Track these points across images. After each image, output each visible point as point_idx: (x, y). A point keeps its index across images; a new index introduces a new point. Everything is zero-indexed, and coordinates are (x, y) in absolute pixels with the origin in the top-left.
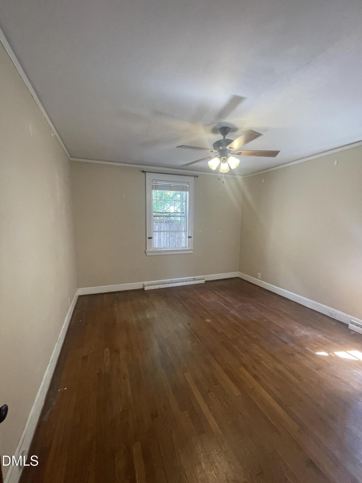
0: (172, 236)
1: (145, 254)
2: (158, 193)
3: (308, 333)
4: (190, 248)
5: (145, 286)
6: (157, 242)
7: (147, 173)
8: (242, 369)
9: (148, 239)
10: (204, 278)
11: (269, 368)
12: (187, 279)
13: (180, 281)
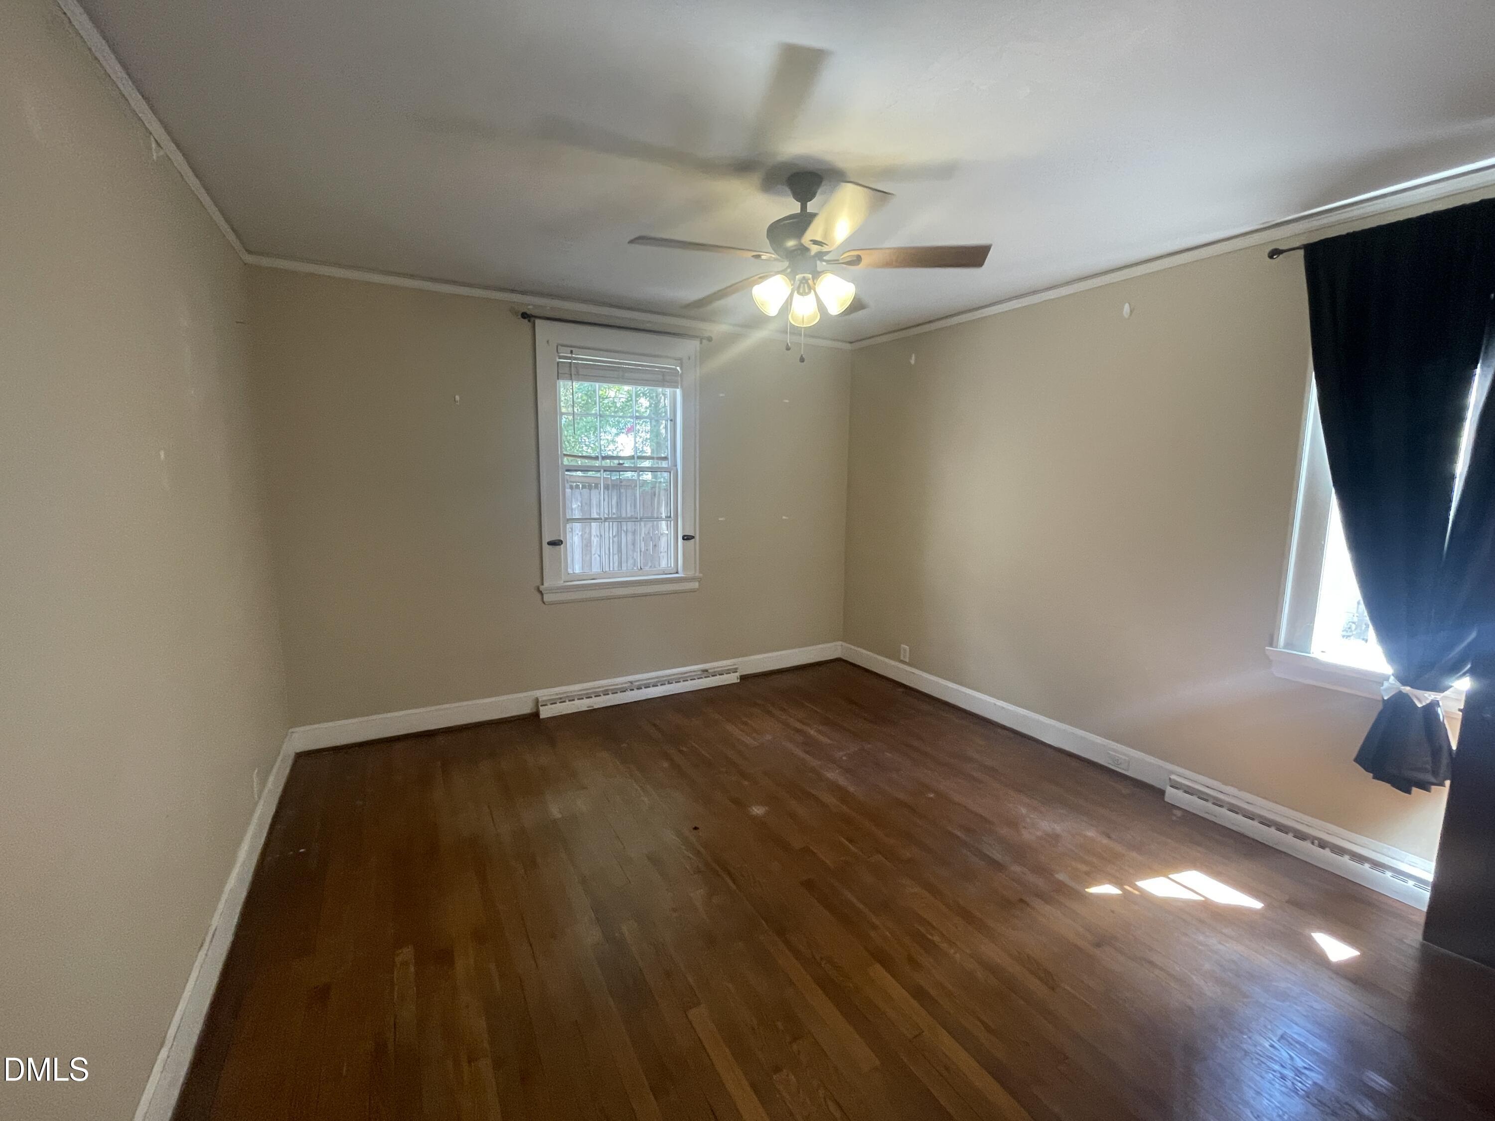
0: (626, 532)
1: (539, 596)
2: (576, 393)
3: (1058, 828)
4: (691, 574)
5: (540, 704)
6: (578, 556)
7: (538, 322)
8: (878, 971)
9: (546, 548)
10: (736, 669)
11: (958, 956)
12: (682, 674)
13: (659, 682)
